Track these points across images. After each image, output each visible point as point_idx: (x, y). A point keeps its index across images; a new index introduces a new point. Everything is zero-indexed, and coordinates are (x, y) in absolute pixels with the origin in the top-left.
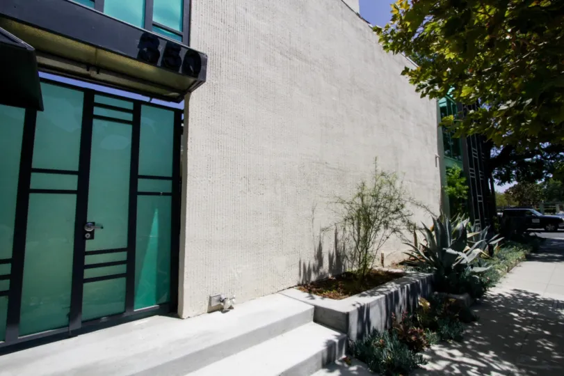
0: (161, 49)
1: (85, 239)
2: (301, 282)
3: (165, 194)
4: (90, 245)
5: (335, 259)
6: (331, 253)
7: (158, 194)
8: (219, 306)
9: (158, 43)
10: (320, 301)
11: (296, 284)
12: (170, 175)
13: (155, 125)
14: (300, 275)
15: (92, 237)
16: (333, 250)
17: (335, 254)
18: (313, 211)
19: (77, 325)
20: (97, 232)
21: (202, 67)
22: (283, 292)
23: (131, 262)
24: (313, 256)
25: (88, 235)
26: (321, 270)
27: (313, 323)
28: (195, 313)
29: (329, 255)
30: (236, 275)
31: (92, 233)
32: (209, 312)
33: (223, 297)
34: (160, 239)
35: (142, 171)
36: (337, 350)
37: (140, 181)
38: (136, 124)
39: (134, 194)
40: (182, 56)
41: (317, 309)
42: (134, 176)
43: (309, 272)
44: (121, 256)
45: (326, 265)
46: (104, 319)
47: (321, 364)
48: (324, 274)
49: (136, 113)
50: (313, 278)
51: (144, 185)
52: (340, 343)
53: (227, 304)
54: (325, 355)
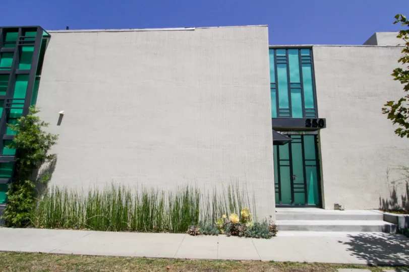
0: (311, 122)
1: (293, 180)
2: (381, 207)
3: (314, 166)
4: (295, 182)
5: (407, 200)
6: (404, 196)
7: (312, 166)
9: (310, 120)
10: (388, 214)
11: (378, 208)
13: (309, 140)
14: (381, 204)
17: (407, 197)
18: (388, 173)
19: (293, 205)
20: (296, 178)
21: (325, 123)
22: (370, 210)
23: (305, 188)
24: (389, 196)
26: (396, 205)
27: (383, 221)
28: (329, 208)
29: (402, 197)
32: (335, 209)
33: (340, 205)
34: (314, 185)
35: (306, 158)
36: (391, 229)
37: (306, 162)
38: (302, 142)
39: (304, 166)
40: (317, 122)
41: (384, 215)
42: (304, 160)
43: (387, 204)
44: (303, 186)
45: (400, 203)
46: (300, 205)
47: (381, 230)
48: (399, 207)
49: (302, 139)
50: (390, 207)
51: (307, 163)
52: (393, 227)
53: (342, 208)
54: (384, 228)
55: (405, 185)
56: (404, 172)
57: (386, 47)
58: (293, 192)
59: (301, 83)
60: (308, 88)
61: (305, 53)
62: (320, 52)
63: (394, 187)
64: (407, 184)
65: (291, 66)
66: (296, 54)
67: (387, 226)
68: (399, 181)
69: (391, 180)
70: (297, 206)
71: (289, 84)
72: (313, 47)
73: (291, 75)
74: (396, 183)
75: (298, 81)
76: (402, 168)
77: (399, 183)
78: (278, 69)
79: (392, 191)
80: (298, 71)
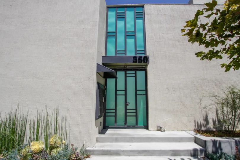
0: (138, 59)
1: (127, 106)
2: (196, 129)
3: (144, 95)
4: (128, 108)
5: (217, 122)
6: (214, 119)
7: (142, 95)
8: (160, 129)
9: (137, 58)
10: (199, 136)
11: (193, 129)
12: (145, 89)
14: (195, 126)
15: (128, 106)
16: (215, 118)
17: (217, 120)
18: (201, 100)
19: (126, 126)
20: (129, 105)
21: (148, 60)
22: (186, 131)
23: (136, 113)
24: (202, 119)
25: (127, 105)
26: (208, 126)
27: (194, 143)
28: (153, 130)
29: (213, 120)
30: (166, 121)
31: (128, 105)
32: (157, 131)
33: (161, 127)
34: (143, 108)
35: (138, 89)
36: (199, 153)
37: (138, 91)
38: (136, 77)
39: (136, 95)
40: (143, 59)
41: (195, 138)
42: (136, 90)
43: (201, 126)
44: (134, 111)
45: (211, 125)
46: (131, 126)
47: (190, 155)
48: (210, 128)
49: (135, 74)
50: (203, 129)
51: (138, 93)
52: (201, 151)
53: (163, 129)
54: (192, 152)
55: (215, 110)
56: (214, 98)
57: (200, 5)
58: (126, 116)
59: (135, 32)
60: (140, 35)
61: (139, 10)
62: (150, 9)
63: (206, 111)
64: (217, 109)
65: (128, 20)
66: (132, 11)
67: (195, 150)
68: (211, 107)
69: (203, 106)
70: (129, 127)
71: (126, 32)
72: (145, 6)
73: (128, 26)
74: (208, 108)
75: (133, 30)
76: (212, 95)
77: (210, 108)
78: (118, 22)
79: (205, 115)
80: (133, 23)
